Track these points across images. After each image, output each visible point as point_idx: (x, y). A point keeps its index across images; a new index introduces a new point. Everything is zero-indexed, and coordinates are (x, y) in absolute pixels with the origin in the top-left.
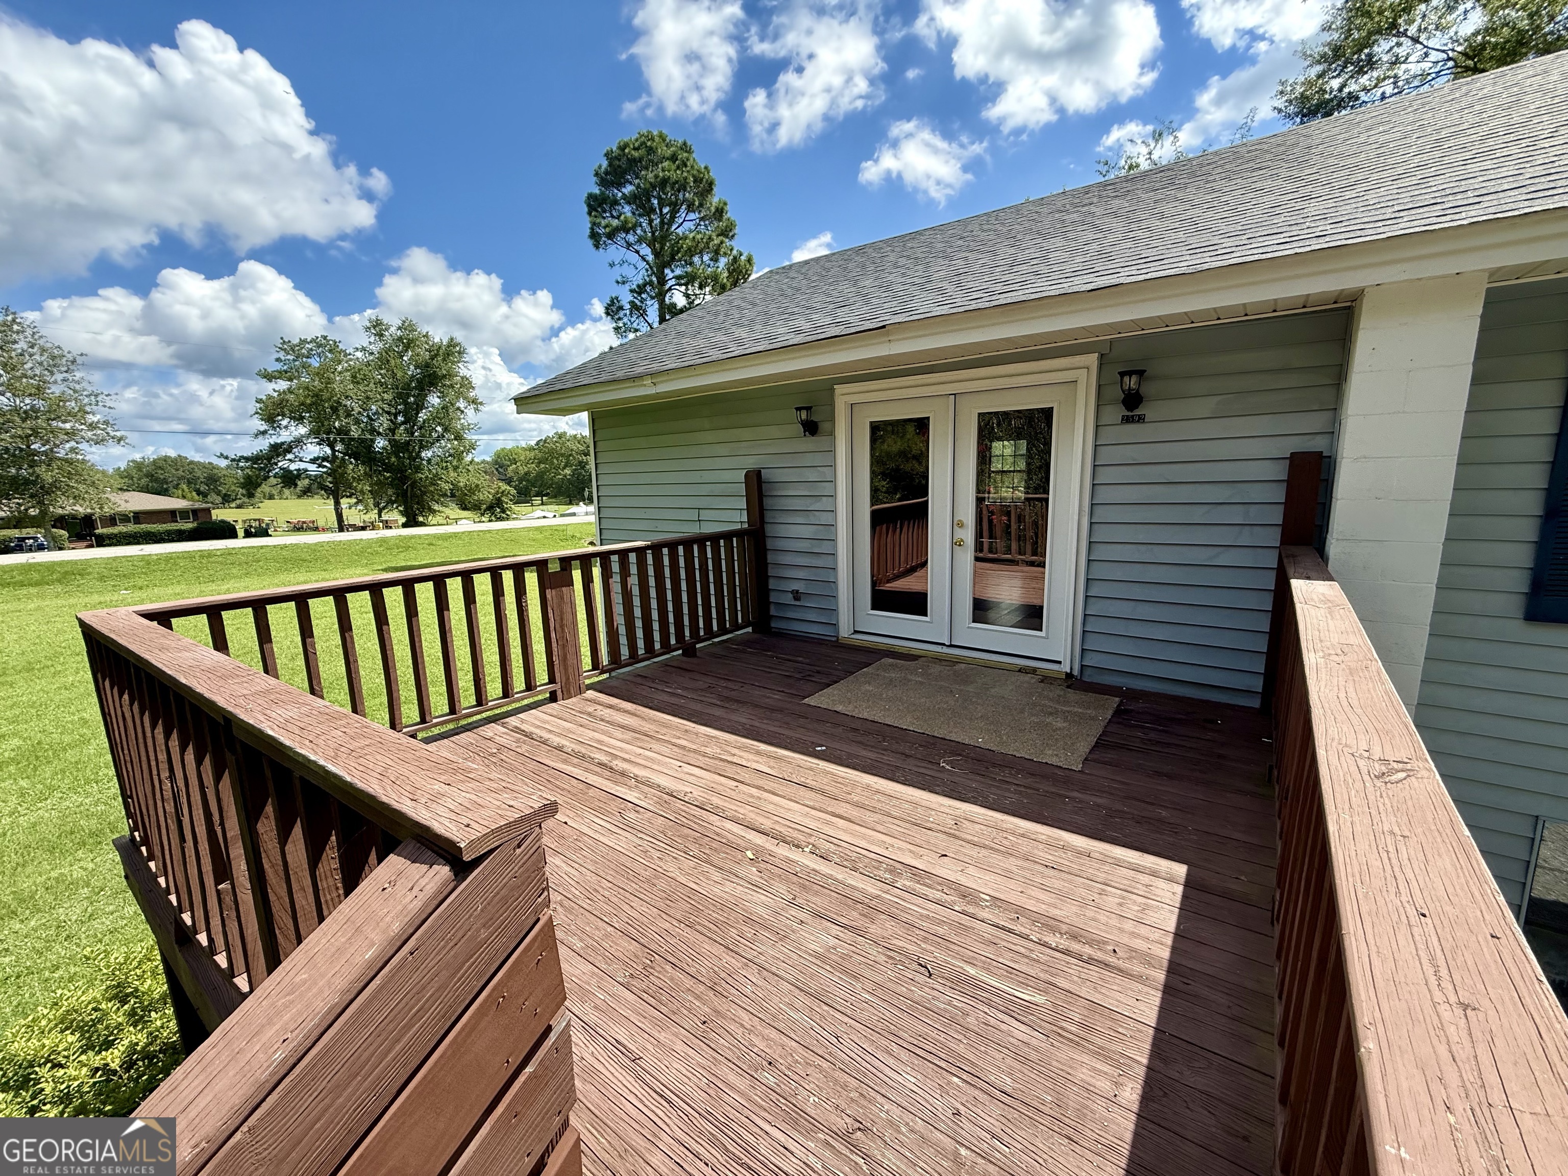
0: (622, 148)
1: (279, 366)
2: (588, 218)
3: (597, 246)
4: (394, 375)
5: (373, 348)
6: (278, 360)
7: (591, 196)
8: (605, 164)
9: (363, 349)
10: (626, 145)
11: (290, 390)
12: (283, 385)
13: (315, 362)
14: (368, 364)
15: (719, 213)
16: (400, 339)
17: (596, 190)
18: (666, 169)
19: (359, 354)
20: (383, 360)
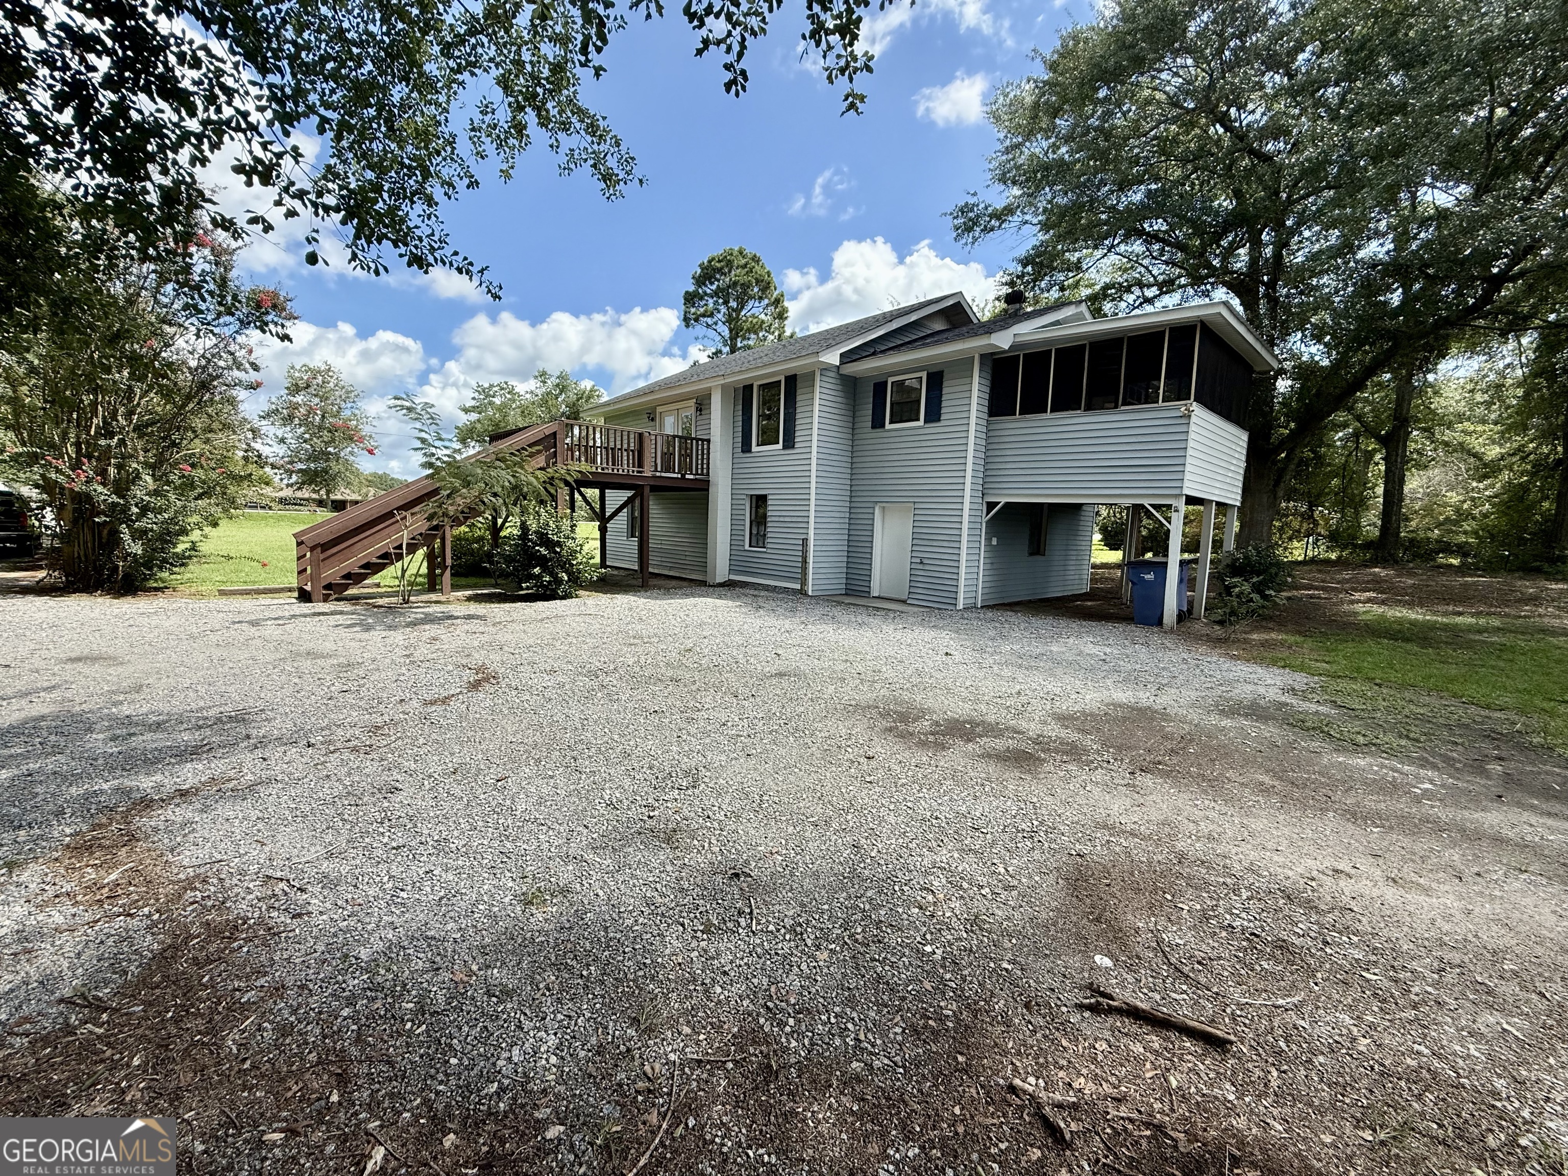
0: (710, 262)
1: (473, 403)
2: (683, 307)
3: (687, 326)
4: (550, 411)
5: (539, 392)
6: (474, 398)
7: (687, 292)
8: (699, 271)
9: (532, 392)
10: (713, 259)
11: (479, 421)
12: (474, 416)
13: (497, 401)
14: (533, 403)
15: (777, 302)
16: (557, 385)
17: (692, 288)
18: (736, 274)
19: (528, 396)
20: (545, 401)
